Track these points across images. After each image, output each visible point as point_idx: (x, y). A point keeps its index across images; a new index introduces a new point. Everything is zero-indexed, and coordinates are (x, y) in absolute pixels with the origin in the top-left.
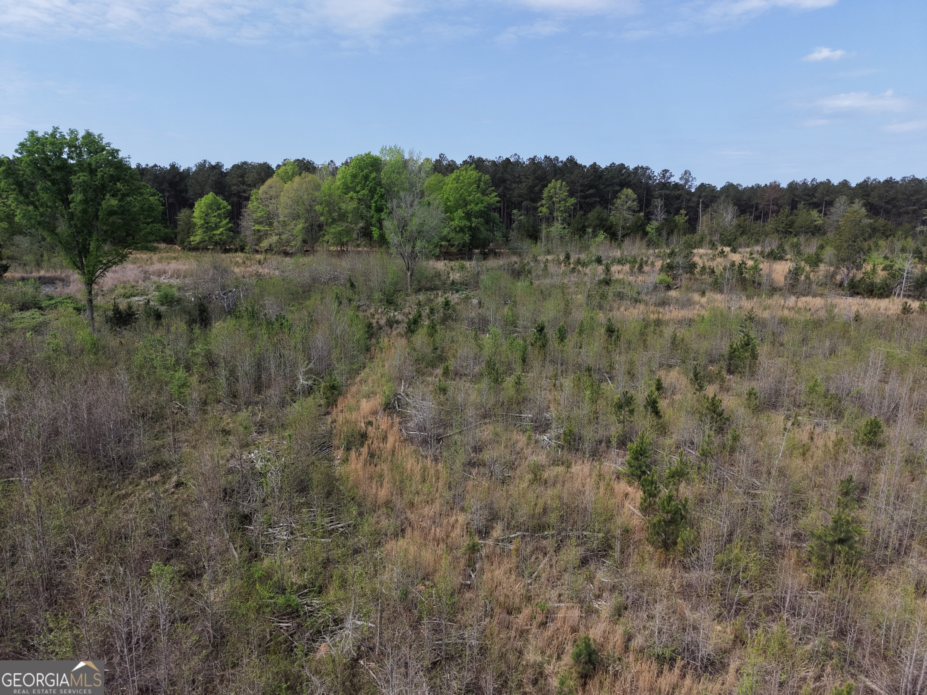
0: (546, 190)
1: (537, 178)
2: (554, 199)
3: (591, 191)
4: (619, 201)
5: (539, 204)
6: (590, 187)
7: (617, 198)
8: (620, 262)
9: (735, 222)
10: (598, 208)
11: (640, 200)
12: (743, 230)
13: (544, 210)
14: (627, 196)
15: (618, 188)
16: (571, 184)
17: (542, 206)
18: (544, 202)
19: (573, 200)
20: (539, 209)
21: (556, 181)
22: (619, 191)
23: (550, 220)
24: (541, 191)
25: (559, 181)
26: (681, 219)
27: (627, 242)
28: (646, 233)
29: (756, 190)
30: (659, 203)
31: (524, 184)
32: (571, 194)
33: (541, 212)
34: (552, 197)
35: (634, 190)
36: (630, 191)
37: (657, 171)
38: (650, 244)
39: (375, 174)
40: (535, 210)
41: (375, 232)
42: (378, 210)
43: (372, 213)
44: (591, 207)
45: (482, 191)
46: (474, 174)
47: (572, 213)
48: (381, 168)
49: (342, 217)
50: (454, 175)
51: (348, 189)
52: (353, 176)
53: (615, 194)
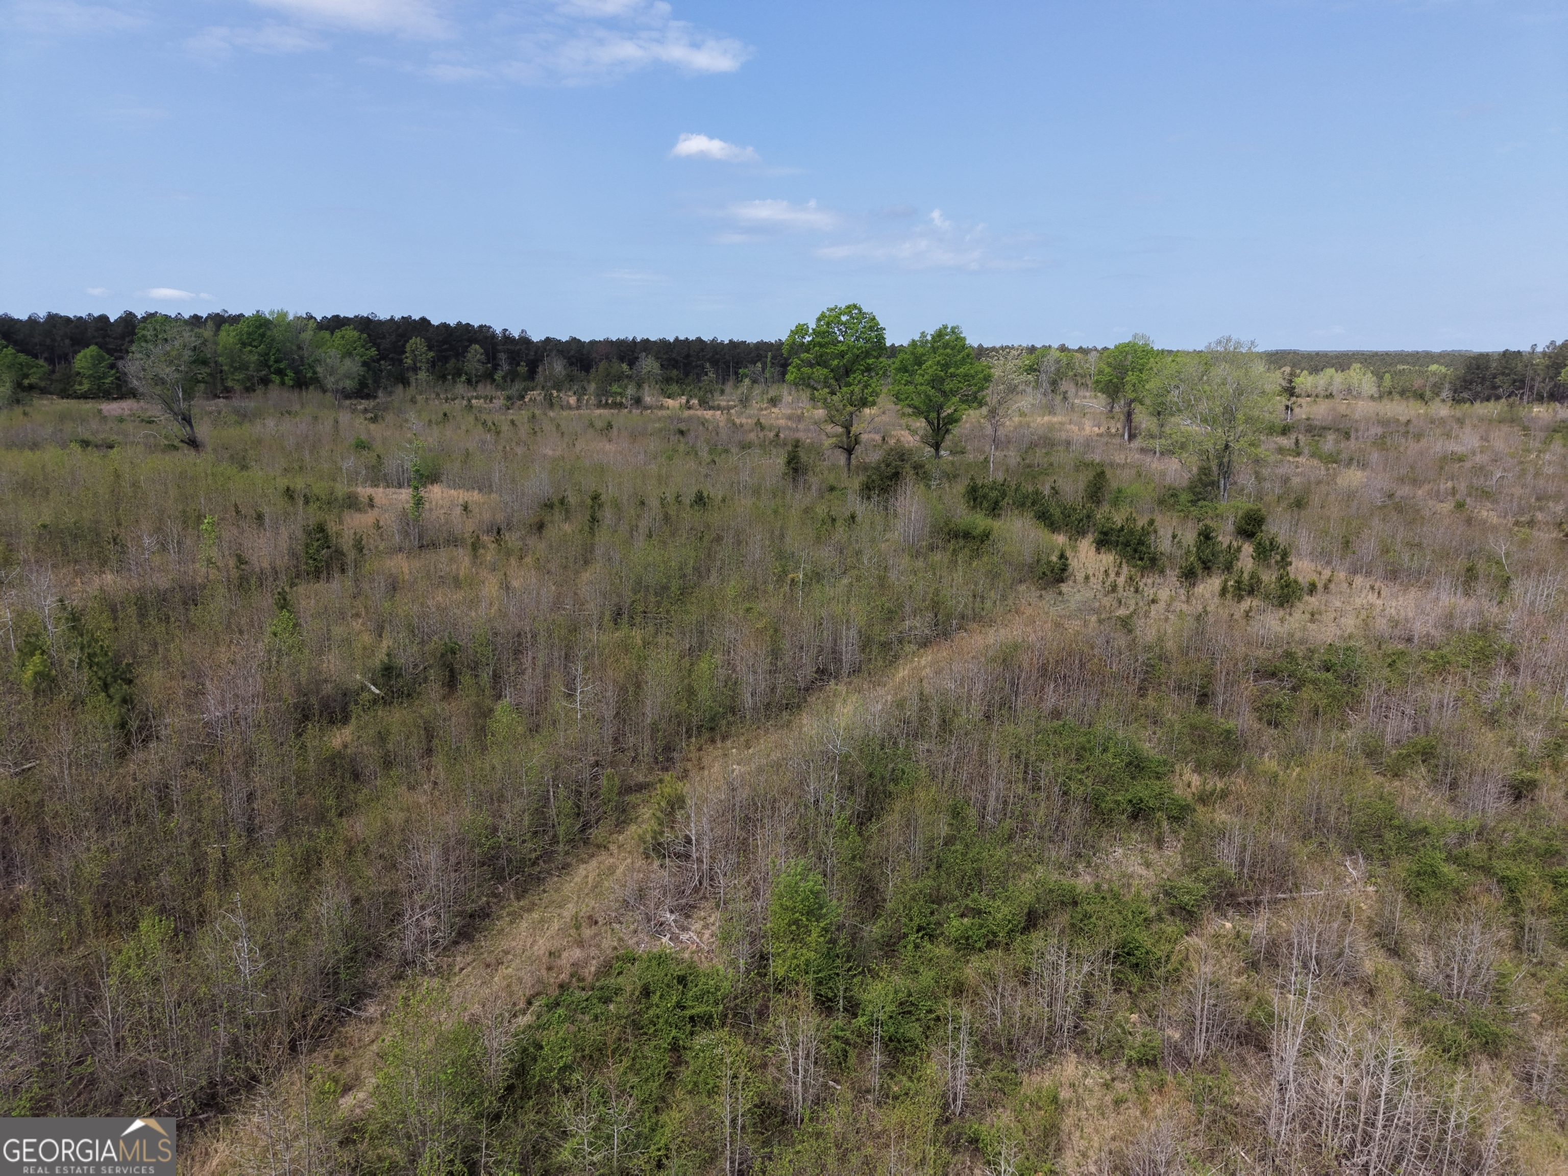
0: (408, 346)
2: (416, 353)
3: (446, 346)
4: (469, 354)
5: (404, 356)
6: (445, 342)
7: (467, 352)
8: (476, 398)
9: (564, 373)
10: (453, 361)
11: (487, 353)
12: (571, 379)
13: (409, 361)
14: (476, 351)
15: (466, 344)
16: (428, 340)
17: (406, 358)
18: (407, 355)
19: (432, 354)
20: (404, 361)
21: (416, 337)
22: (469, 346)
23: (415, 369)
24: (404, 346)
25: (419, 338)
26: (523, 369)
27: (480, 387)
28: (494, 380)
29: (593, 343)
30: (503, 356)
31: (390, 339)
32: (430, 348)
33: (406, 362)
34: (414, 351)
35: (481, 347)
36: (477, 346)
37: (498, 330)
38: (499, 387)
39: (269, 333)
40: (401, 361)
41: (276, 378)
42: (276, 361)
43: (271, 363)
44: (446, 359)
45: (363, 346)
46: (356, 334)
47: (433, 364)
48: (272, 327)
49: (244, 367)
50: (338, 334)
51: (244, 345)
52: (249, 334)
53: (466, 349)
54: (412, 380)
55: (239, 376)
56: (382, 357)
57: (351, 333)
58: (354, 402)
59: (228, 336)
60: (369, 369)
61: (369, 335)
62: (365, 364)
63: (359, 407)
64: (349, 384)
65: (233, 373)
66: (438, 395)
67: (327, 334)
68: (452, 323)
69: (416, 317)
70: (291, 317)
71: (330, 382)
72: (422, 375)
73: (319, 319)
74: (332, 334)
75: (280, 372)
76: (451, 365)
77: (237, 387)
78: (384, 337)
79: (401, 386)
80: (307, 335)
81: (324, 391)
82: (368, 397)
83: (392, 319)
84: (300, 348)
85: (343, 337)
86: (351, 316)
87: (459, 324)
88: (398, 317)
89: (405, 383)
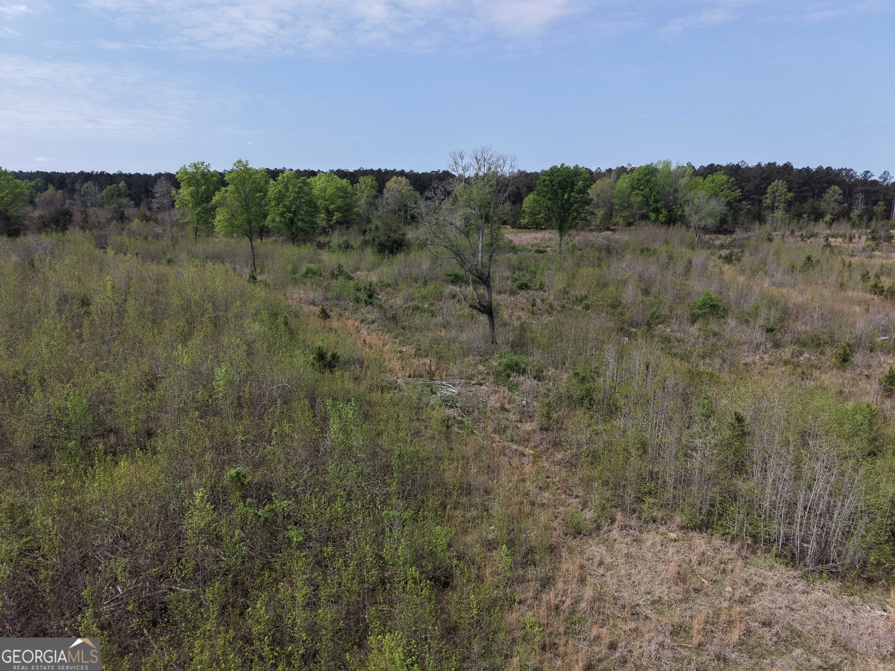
0: (770, 188)
1: (762, 179)
2: (777, 194)
3: (805, 188)
4: (827, 195)
5: (764, 197)
6: (804, 184)
7: (825, 193)
10: (811, 200)
11: (844, 194)
13: (768, 201)
14: (834, 192)
15: (825, 185)
16: (789, 182)
17: (766, 198)
18: (768, 195)
19: (791, 195)
20: (764, 201)
21: (779, 180)
22: (828, 187)
23: (772, 208)
24: (766, 188)
25: (781, 181)
26: (879, 208)
28: (850, 219)
30: (860, 196)
31: (752, 183)
32: (790, 190)
33: (765, 203)
34: (774, 192)
35: (840, 188)
36: (836, 188)
37: (859, 172)
38: (854, 225)
39: (653, 179)
40: (761, 201)
41: (652, 216)
42: (656, 202)
43: (651, 203)
44: (804, 199)
45: (729, 188)
46: (725, 178)
47: (789, 204)
48: (657, 174)
49: (630, 206)
50: (710, 178)
51: (633, 188)
52: (639, 180)
53: (824, 190)
54: (769, 218)
55: (626, 213)
56: (745, 197)
57: (721, 177)
58: (713, 236)
59: (624, 183)
60: (731, 208)
61: (737, 180)
62: (729, 204)
63: (717, 242)
64: (710, 222)
65: (621, 211)
66: (793, 232)
67: (700, 179)
68: (814, 167)
69: (780, 163)
70: (673, 167)
71: (694, 219)
72: (779, 214)
73: (697, 168)
74: (705, 178)
75: (657, 211)
76: (807, 205)
77: (621, 221)
78: (749, 181)
79: (757, 223)
80: (683, 181)
81: (688, 227)
82: (726, 232)
83: (759, 165)
84: (676, 191)
85: (713, 181)
86: (724, 164)
87: (820, 168)
88: (764, 163)
89: (761, 219)
